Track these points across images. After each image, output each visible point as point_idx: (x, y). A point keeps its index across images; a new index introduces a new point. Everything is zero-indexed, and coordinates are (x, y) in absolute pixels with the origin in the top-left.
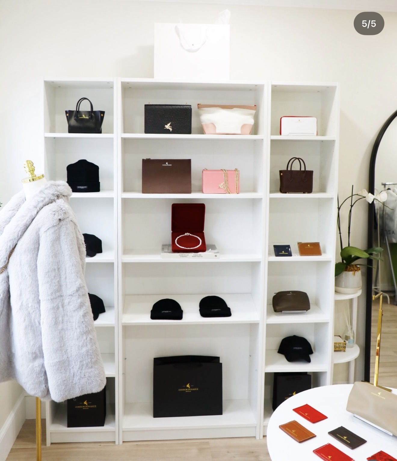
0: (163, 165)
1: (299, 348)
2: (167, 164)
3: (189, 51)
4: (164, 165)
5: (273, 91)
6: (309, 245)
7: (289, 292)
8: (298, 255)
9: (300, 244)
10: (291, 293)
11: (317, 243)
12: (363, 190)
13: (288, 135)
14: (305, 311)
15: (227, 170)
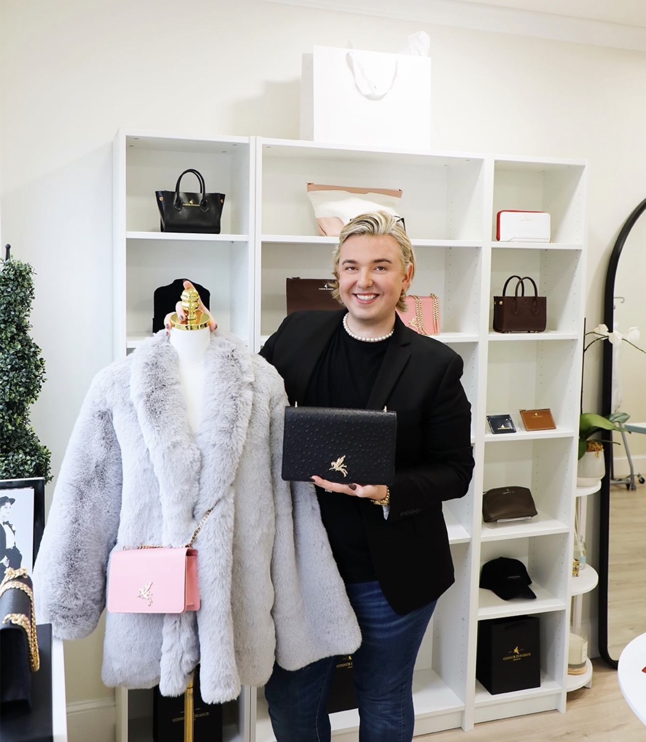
0: (320, 289)
1: (516, 577)
2: (326, 288)
3: (368, 97)
4: (322, 289)
5: (497, 170)
6: (536, 414)
7: (504, 489)
8: (522, 430)
9: (524, 412)
10: (508, 490)
11: (547, 409)
12: (600, 325)
13: (508, 241)
14: (530, 518)
15: (420, 297)
